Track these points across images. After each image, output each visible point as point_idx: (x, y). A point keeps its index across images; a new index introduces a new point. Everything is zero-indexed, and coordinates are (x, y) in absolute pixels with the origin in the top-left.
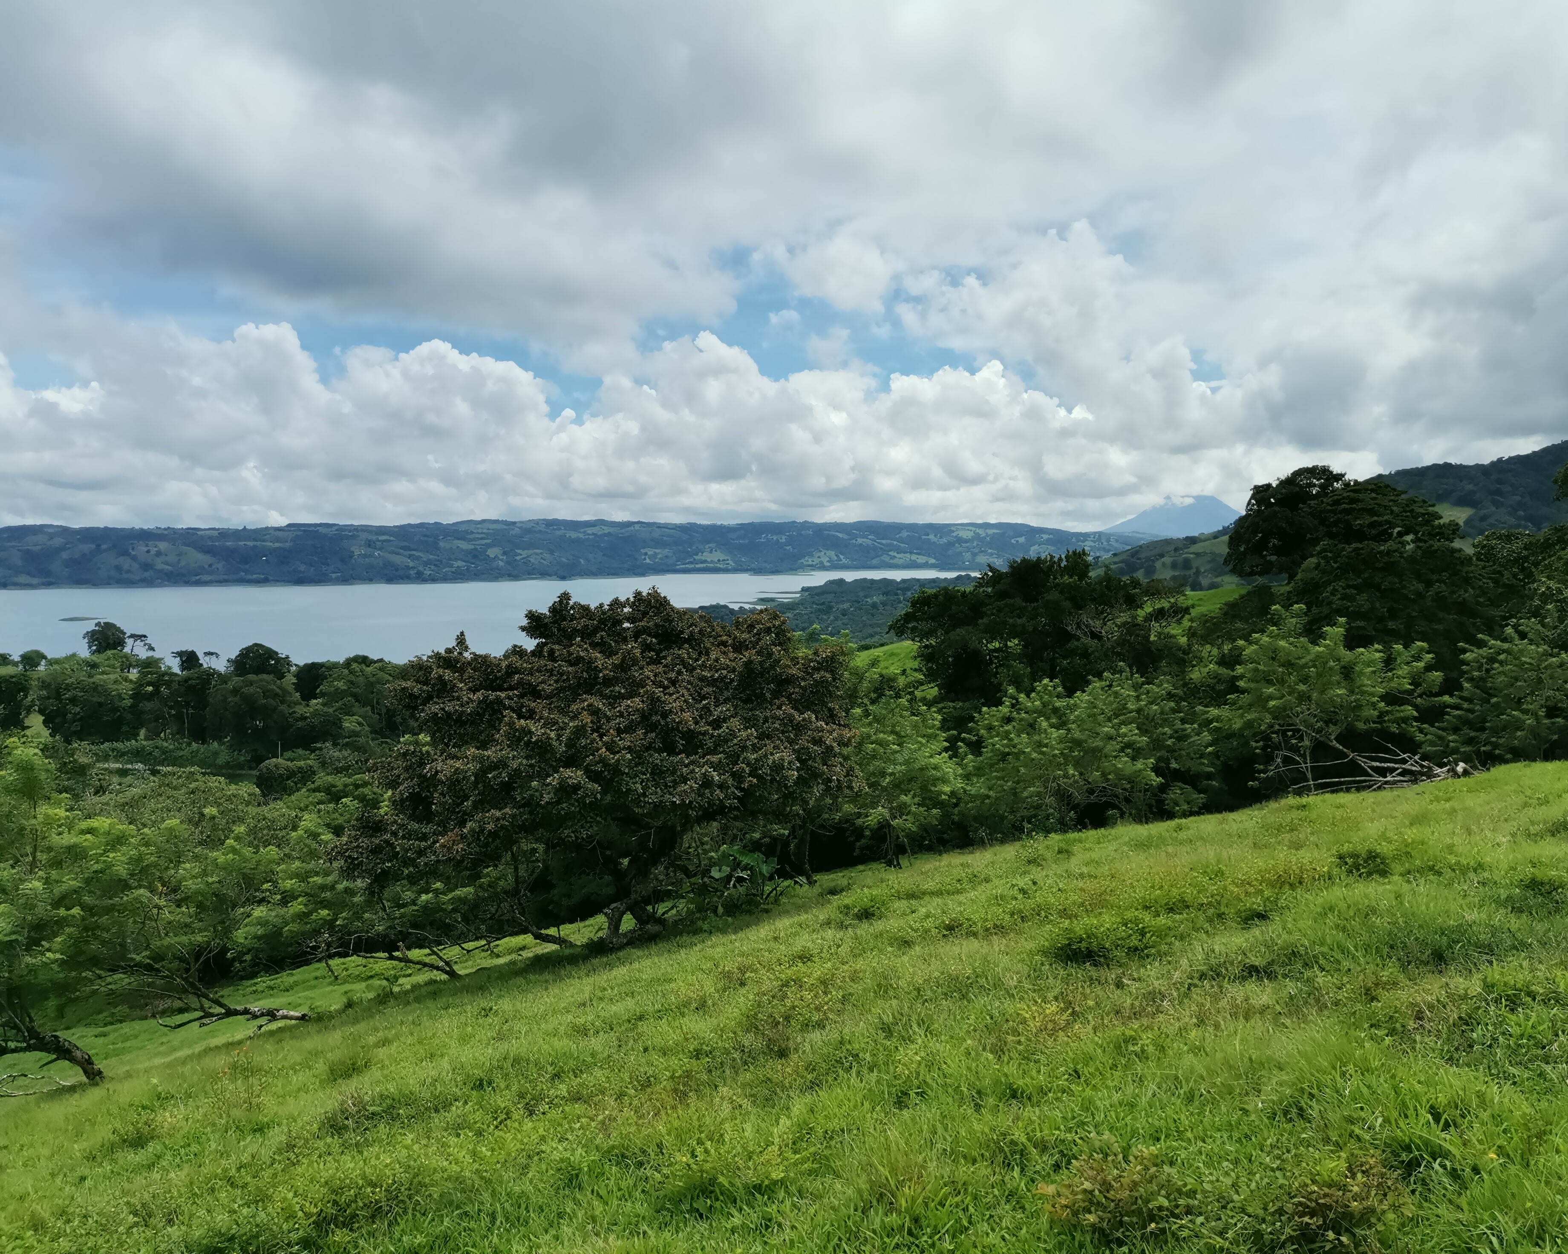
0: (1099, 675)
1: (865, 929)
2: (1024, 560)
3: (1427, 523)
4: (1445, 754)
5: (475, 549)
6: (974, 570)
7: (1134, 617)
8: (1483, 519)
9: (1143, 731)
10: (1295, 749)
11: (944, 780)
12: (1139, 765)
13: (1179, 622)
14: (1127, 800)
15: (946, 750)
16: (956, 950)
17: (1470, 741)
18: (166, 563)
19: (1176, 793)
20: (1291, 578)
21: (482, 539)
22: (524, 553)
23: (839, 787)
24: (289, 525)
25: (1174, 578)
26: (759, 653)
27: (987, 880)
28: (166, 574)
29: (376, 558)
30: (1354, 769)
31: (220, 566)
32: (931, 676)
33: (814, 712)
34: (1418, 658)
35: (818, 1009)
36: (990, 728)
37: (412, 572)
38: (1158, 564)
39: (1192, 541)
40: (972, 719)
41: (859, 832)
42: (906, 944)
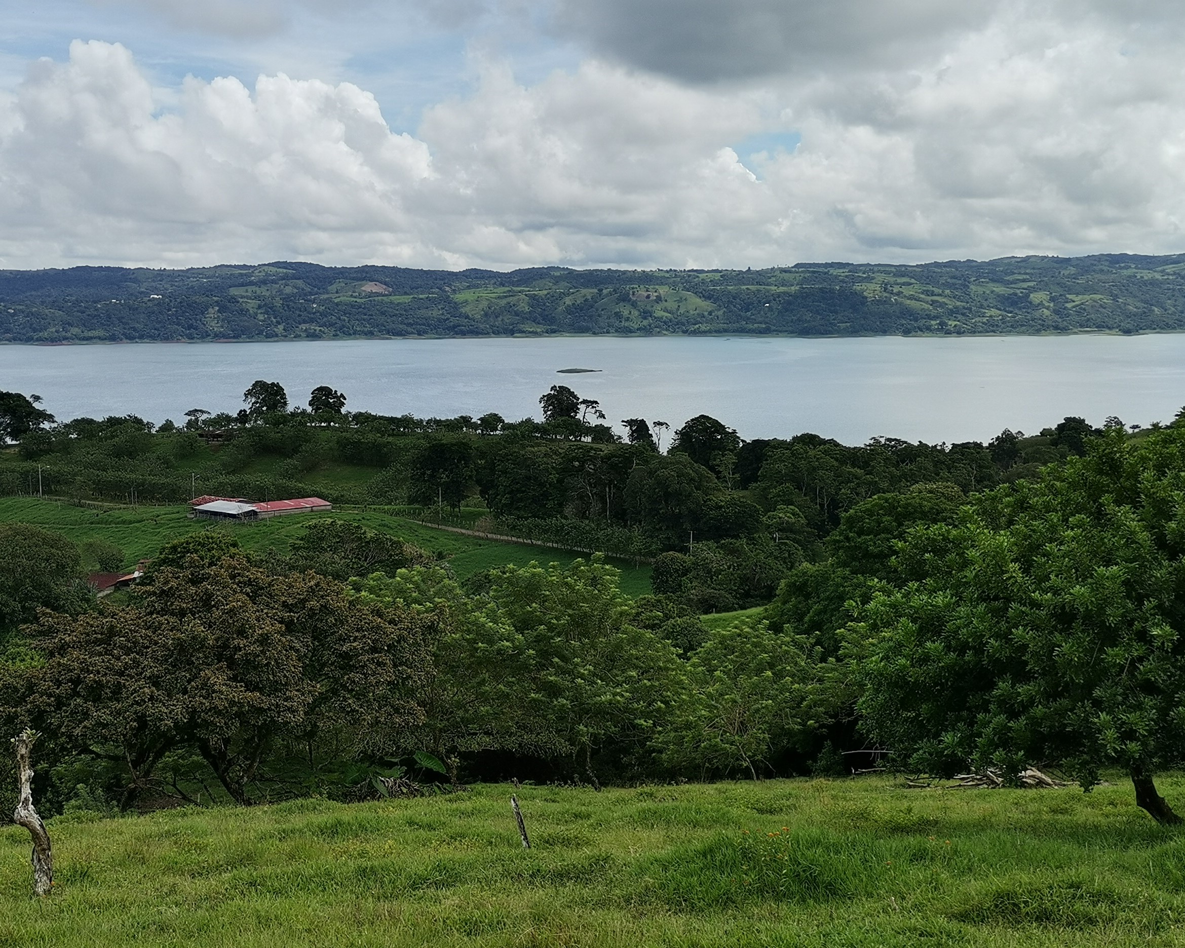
5: (1015, 294)
18: (666, 310)
21: (1024, 281)
22: (1078, 299)
24: (797, 266)
28: (665, 323)
29: (892, 305)
31: (720, 313)
37: (933, 322)
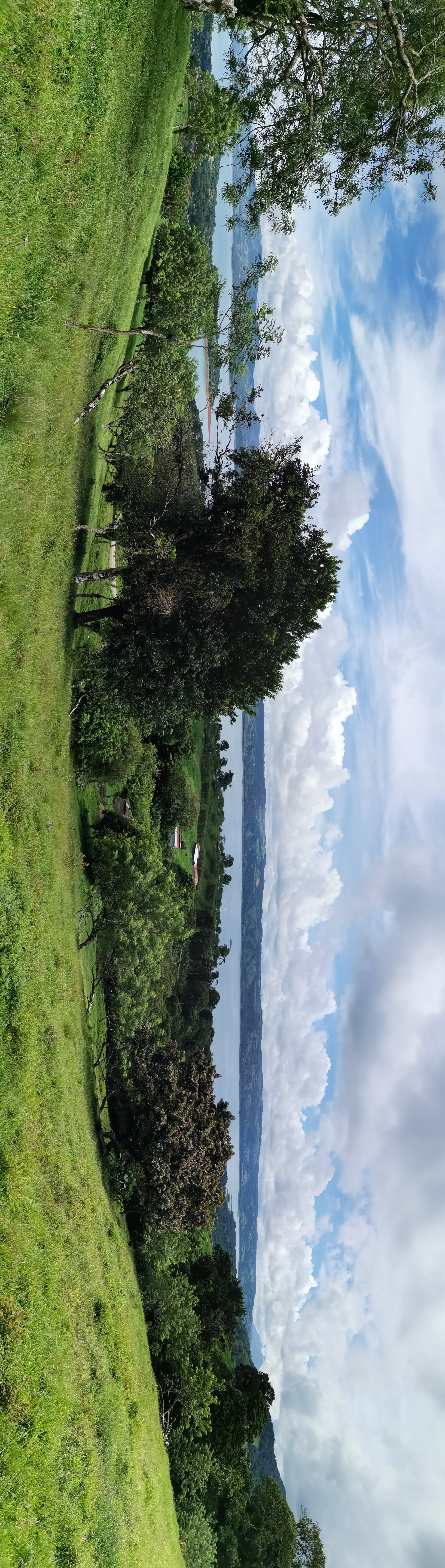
0: (200, 1319)
1: (105, 1233)
2: (242, 1293)
3: (254, 1433)
4: (172, 1438)
6: (239, 1275)
7: (221, 1332)
8: (255, 1451)
9: (180, 1335)
10: (174, 1387)
11: (161, 1264)
12: (168, 1333)
13: (219, 1348)
14: (155, 1329)
15: (172, 1264)
16: (98, 1267)
17: (177, 1446)
19: (158, 1346)
20: (235, 1387)
23: (158, 1225)
24: (262, 1011)
25: (236, 1346)
26: (208, 1195)
27: (125, 1278)
30: (167, 1408)
32: (200, 1259)
33: (186, 1216)
34: (206, 1429)
35: (74, 1214)
36: (181, 1280)
38: (241, 1341)
39: (249, 1353)
40: (184, 1274)
41: (141, 1232)
42: (100, 1248)
